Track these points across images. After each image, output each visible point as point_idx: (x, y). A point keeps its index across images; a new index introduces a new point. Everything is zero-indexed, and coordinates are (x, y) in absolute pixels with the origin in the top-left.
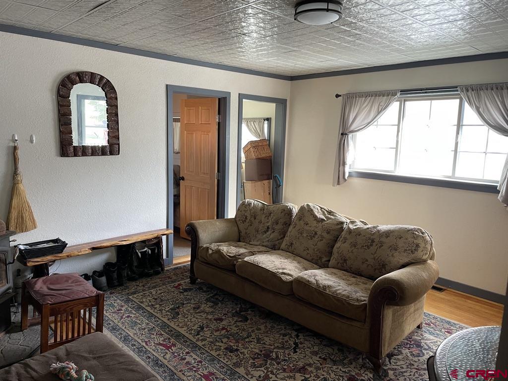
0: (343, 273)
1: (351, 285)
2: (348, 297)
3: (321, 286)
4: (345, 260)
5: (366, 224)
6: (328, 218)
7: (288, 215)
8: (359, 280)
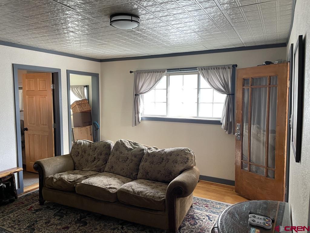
0: (147, 181)
1: (153, 188)
2: (154, 197)
3: (136, 192)
4: (147, 173)
5: (157, 149)
6: (134, 148)
7: (108, 148)
8: (157, 184)
